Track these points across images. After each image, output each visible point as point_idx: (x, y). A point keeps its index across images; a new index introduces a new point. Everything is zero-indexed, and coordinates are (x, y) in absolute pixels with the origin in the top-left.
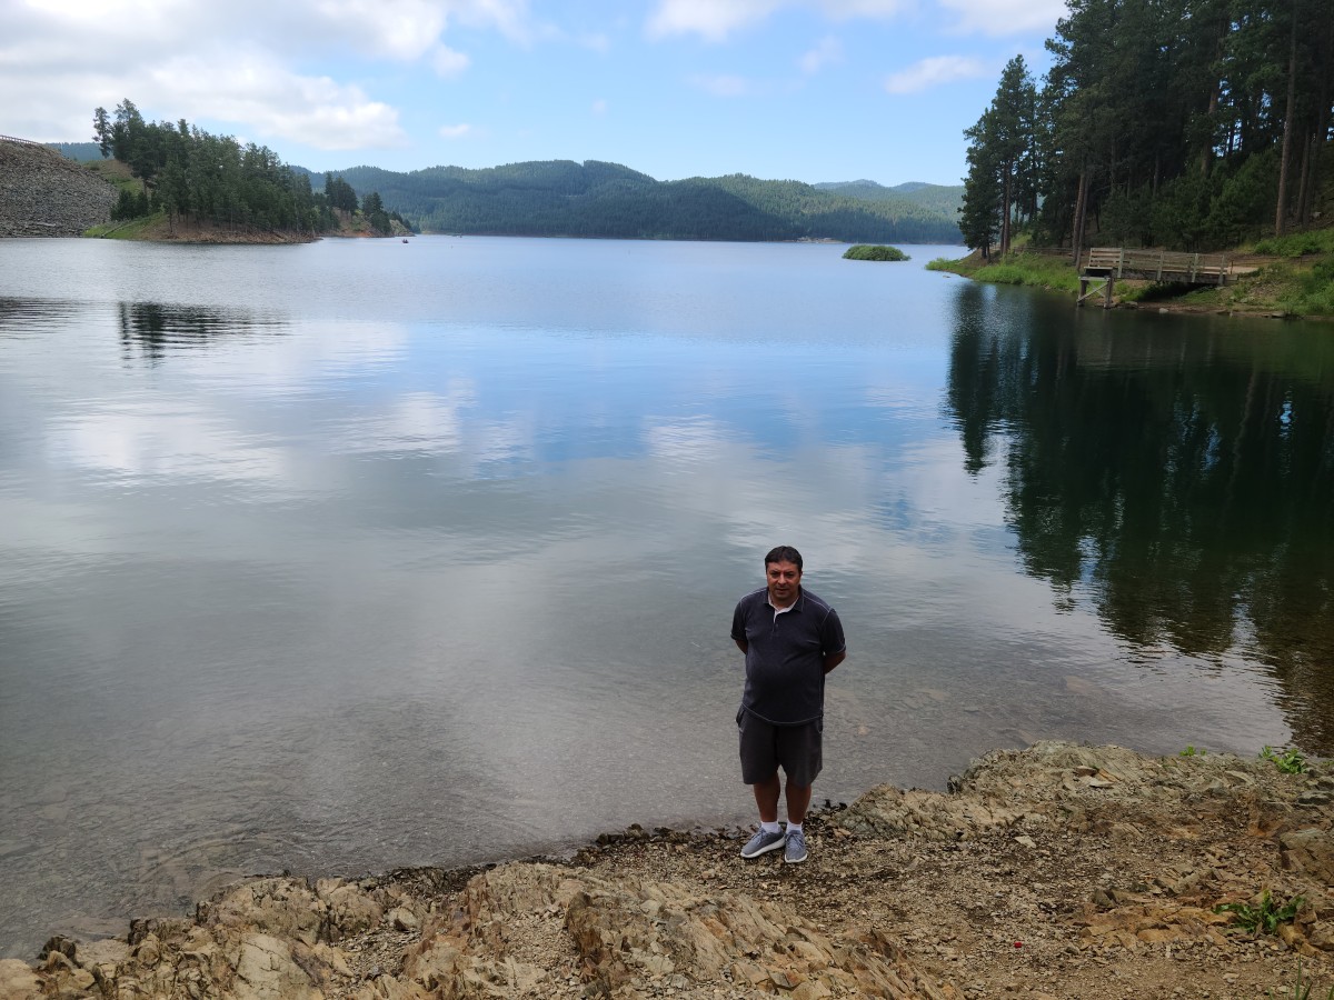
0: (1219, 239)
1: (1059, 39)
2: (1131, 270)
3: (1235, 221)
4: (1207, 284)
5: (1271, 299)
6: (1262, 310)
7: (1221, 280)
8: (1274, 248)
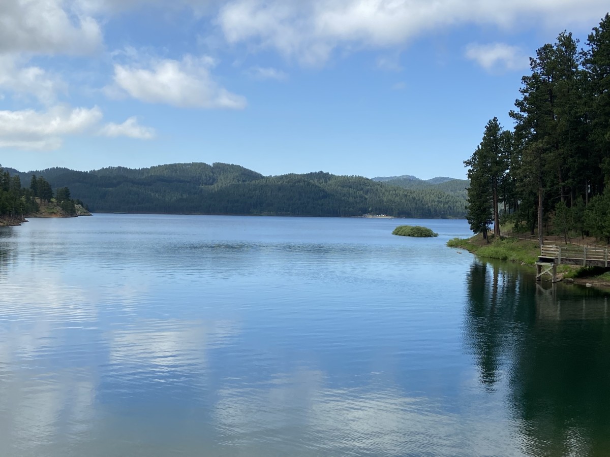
2: (566, 259)
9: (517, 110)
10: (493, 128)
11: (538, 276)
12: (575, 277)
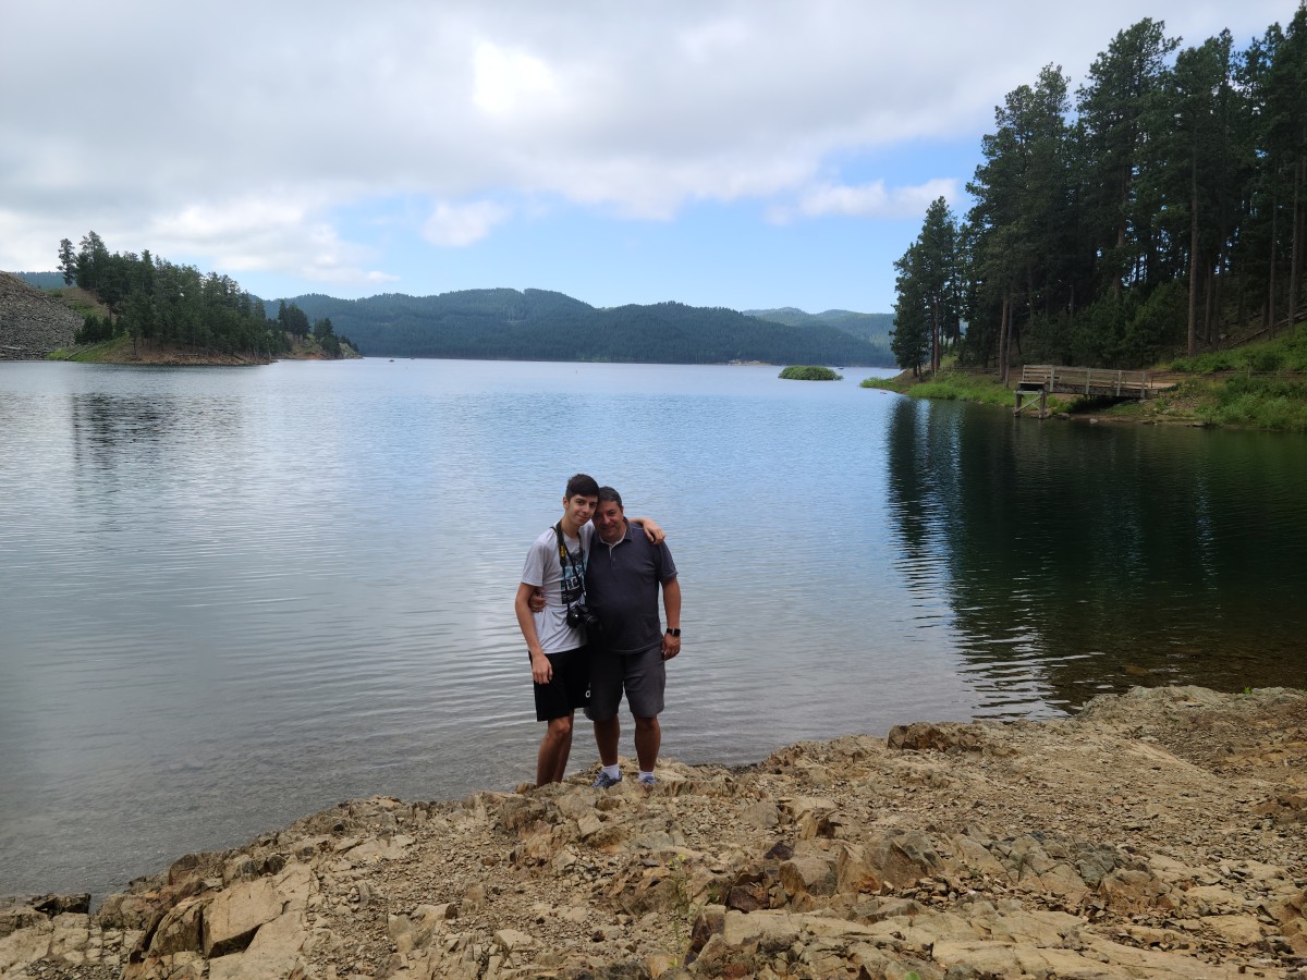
0: (1138, 358)
1: (978, 183)
2: (1061, 385)
3: (1149, 342)
4: (1130, 397)
5: (1190, 411)
6: (1183, 420)
7: (1142, 394)
8: (1188, 367)
10: (937, 212)
11: (1016, 410)
12: (1070, 411)
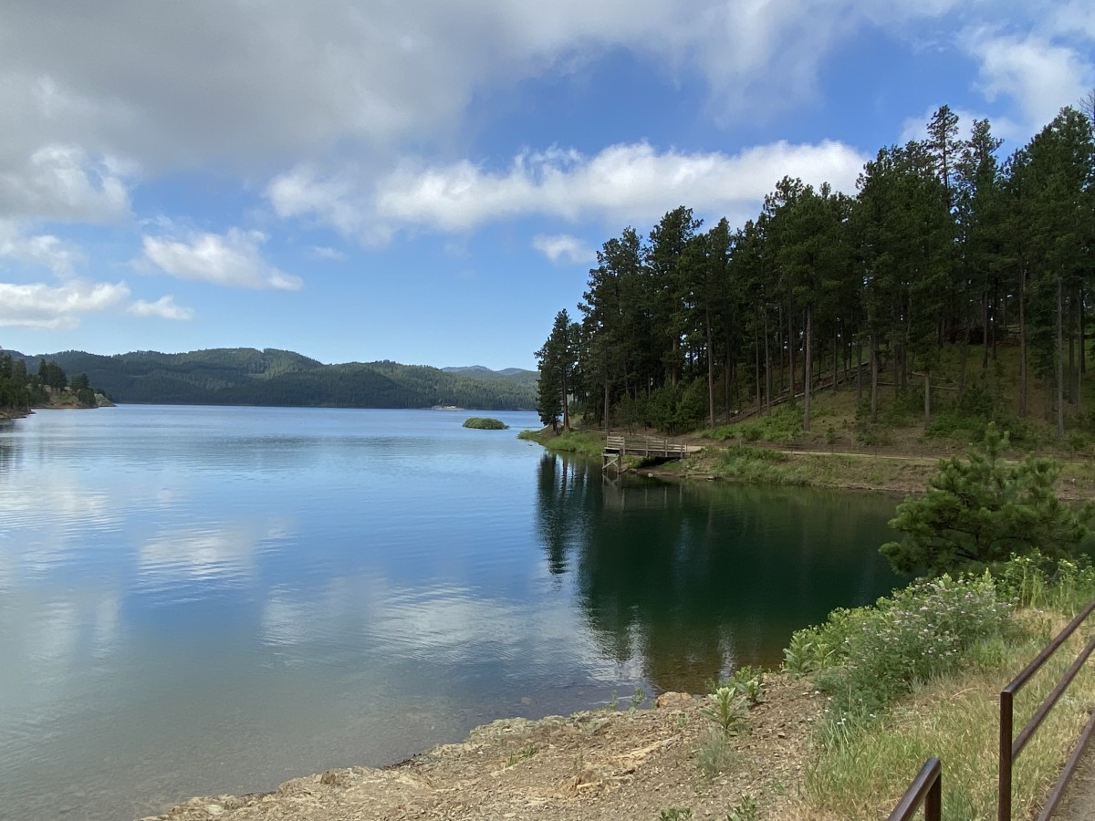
2: (630, 450)
4: (674, 458)
5: (708, 468)
6: (703, 475)
7: (681, 455)
8: (711, 435)
9: (585, 303)
10: (562, 320)
11: (604, 467)
12: (638, 467)
